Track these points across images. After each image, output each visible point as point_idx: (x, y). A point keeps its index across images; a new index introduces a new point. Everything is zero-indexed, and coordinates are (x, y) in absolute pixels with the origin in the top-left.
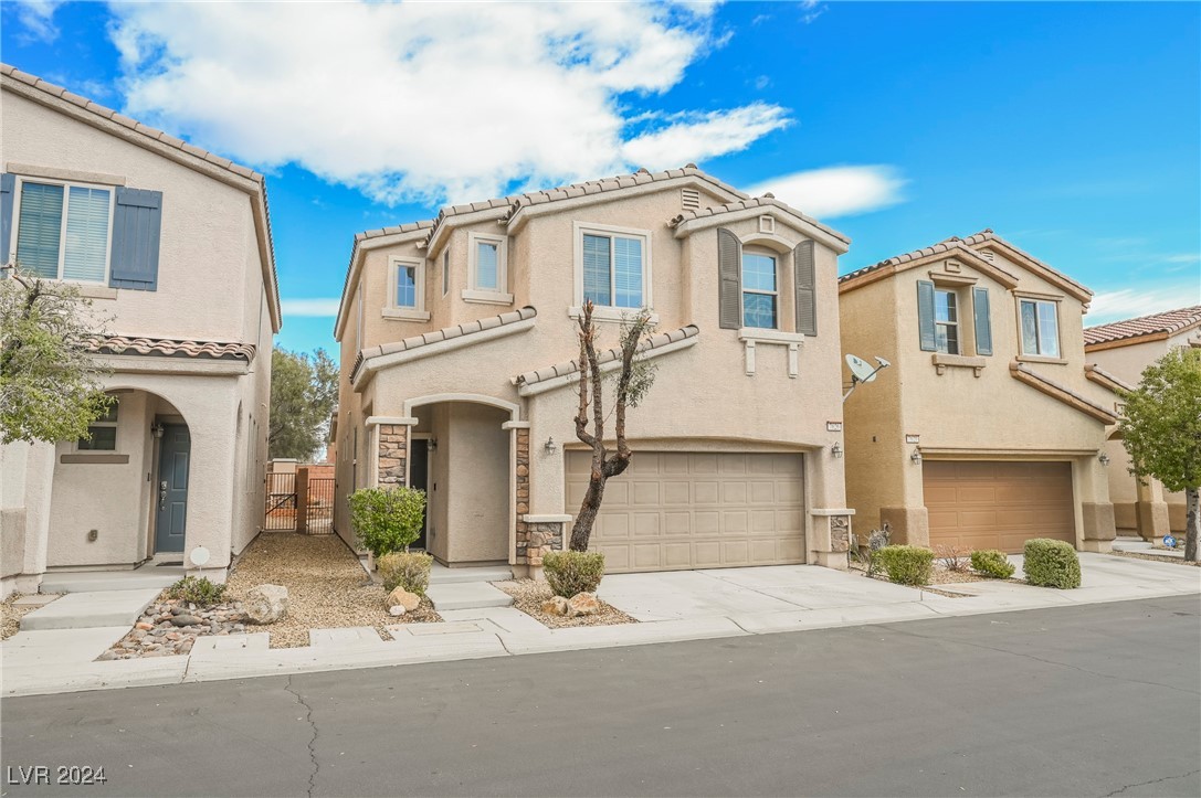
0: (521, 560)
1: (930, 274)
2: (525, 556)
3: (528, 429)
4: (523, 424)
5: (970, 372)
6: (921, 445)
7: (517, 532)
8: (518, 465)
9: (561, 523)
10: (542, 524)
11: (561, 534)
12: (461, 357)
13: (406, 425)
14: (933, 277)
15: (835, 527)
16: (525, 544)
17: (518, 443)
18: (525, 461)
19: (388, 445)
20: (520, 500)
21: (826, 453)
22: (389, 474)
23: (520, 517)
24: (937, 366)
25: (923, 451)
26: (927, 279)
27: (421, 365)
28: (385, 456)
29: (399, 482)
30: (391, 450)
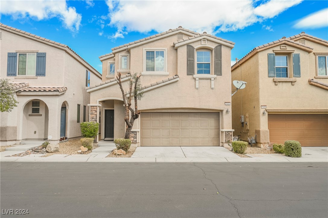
1: (273, 51)
5: (290, 84)
6: (266, 109)
9: (136, 132)
10: (131, 132)
11: (136, 135)
12: (111, 88)
13: (97, 106)
14: (274, 52)
15: (226, 135)
19: (93, 111)
21: (224, 112)
22: (93, 118)
24: (275, 82)
25: (268, 111)
26: (272, 53)
27: (101, 90)
29: (95, 121)
30: (93, 113)
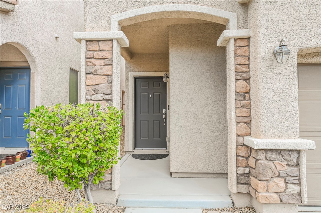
0: (243, 189)
2: (248, 184)
3: (248, 39)
4: (242, 33)
7: (237, 156)
8: (237, 80)
9: (298, 151)
10: (271, 150)
11: (298, 165)
13: (112, 40)
16: (247, 170)
17: (237, 56)
18: (245, 75)
19: (95, 62)
20: (241, 119)
22: (96, 91)
23: (241, 139)
28: (92, 73)
29: (107, 100)
30: (97, 67)
